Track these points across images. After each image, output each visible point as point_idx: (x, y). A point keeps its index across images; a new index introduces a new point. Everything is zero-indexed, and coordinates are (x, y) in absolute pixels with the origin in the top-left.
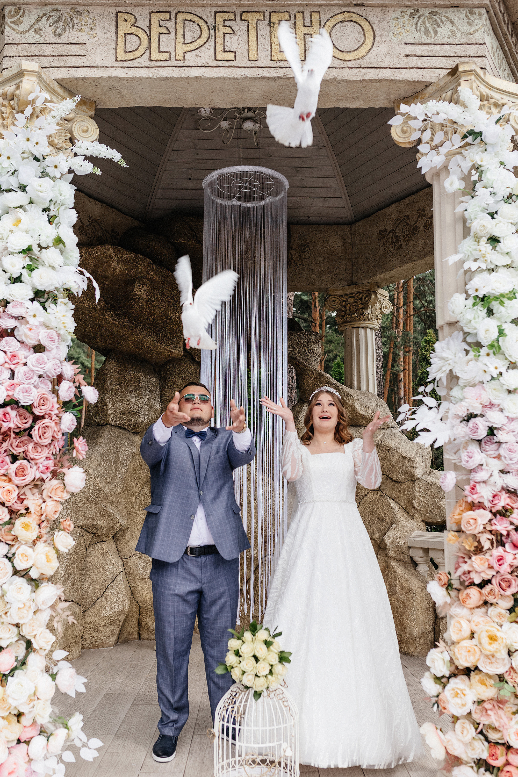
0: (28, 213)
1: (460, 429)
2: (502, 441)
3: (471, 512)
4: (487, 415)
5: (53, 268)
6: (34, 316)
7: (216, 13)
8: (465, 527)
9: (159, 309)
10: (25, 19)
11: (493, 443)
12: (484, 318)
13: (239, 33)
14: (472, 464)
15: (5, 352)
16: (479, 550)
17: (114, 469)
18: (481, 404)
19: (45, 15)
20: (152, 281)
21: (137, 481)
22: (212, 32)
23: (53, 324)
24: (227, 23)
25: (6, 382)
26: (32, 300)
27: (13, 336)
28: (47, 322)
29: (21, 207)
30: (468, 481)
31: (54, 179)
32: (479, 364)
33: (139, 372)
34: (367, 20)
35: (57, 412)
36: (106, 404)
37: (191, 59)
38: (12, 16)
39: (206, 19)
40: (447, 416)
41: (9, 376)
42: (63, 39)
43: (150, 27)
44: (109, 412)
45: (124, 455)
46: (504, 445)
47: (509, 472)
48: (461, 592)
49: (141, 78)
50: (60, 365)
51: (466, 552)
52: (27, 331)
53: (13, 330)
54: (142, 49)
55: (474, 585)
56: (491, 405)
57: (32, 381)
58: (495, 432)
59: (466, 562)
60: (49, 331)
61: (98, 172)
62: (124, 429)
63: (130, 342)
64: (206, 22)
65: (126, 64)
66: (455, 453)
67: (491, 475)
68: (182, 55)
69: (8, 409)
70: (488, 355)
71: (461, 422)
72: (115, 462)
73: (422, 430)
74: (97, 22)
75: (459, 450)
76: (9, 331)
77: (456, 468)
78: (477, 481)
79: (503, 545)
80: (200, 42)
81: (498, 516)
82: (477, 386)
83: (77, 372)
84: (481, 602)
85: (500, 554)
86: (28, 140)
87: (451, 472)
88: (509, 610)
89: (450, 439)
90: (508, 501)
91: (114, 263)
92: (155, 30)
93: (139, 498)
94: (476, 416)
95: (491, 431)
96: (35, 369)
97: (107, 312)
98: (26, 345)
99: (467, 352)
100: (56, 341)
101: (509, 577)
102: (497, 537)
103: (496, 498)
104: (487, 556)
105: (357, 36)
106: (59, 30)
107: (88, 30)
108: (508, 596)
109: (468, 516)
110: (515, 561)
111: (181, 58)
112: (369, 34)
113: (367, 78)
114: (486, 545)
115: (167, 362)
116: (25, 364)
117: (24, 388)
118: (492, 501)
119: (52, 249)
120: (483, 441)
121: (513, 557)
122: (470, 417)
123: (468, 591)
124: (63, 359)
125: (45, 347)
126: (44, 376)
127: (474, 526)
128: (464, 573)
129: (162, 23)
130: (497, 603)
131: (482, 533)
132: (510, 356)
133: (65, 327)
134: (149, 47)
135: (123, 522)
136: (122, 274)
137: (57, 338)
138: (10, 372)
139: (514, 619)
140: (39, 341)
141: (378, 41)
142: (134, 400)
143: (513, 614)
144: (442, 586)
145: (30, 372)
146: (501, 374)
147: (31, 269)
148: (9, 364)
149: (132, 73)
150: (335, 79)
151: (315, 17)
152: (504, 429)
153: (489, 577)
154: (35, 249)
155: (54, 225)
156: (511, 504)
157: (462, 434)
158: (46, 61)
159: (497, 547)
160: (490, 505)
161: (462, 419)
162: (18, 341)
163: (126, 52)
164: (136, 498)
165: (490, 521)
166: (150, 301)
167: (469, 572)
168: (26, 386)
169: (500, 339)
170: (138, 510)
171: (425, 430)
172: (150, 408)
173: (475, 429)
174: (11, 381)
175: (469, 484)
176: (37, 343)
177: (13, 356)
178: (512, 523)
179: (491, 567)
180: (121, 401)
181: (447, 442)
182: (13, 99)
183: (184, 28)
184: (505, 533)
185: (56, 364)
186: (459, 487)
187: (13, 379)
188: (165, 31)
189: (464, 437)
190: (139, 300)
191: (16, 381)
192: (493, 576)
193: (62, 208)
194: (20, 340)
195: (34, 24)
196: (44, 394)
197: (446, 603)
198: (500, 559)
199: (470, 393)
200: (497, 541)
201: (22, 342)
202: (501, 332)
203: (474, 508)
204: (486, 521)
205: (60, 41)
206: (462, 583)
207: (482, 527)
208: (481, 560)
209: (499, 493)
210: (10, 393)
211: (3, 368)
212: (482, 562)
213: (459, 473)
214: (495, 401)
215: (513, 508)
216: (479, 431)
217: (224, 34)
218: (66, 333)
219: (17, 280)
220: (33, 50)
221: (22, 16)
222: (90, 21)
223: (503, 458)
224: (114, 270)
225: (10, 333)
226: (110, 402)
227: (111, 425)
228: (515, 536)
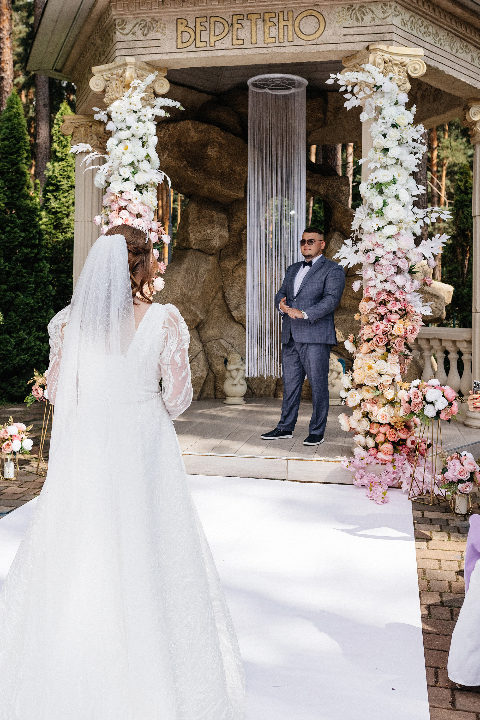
0: (132, 142)
1: (362, 258)
2: (383, 264)
3: (365, 303)
4: (376, 250)
5: (145, 171)
6: (136, 199)
7: (233, 15)
8: (361, 310)
9: (226, 164)
10: (127, 27)
11: (379, 265)
12: (376, 196)
13: (246, 27)
14: (367, 277)
15: (122, 219)
16: (368, 323)
17: (195, 280)
18: (373, 244)
19: (138, 23)
20: (220, 144)
21: (212, 289)
22: (231, 28)
23: (146, 203)
24: (239, 22)
26: (135, 190)
28: (143, 201)
29: (127, 139)
31: (144, 122)
33: (212, 211)
34: (322, 15)
36: (189, 234)
37: (218, 45)
38: (119, 26)
39: (227, 20)
42: (148, 37)
43: (195, 27)
44: (192, 239)
45: (201, 271)
46: (384, 267)
47: (389, 281)
49: (191, 58)
50: (150, 223)
52: (133, 207)
53: (126, 206)
54: (191, 40)
55: (365, 341)
56: (378, 245)
60: (144, 206)
61: (168, 115)
62: (202, 252)
63: (206, 190)
64: (227, 22)
65: (182, 50)
67: (377, 283)
68: (213, 43)
70: (377, 217)
71: (363, 254)
72: (196, 276)
74: (166, 25)
78: (369, 286)
79: (382, 320)
80: (224, 34)
81: (380, 305)
82: (372, 234)
83: (159, 226)
84: (370, 350)
85: (377, 324)
86: (131, 104)
87: (358, 281)
89: (357, 263)
90: (386, 297)
91: (192, 133)
92: (199, 28)
93: (215, 301)
94: (371, 250)
95: (377, 260)
97: (188, 169)
98: (133, 214)
99: (368, 214)
100: (148, 211)
101: (383, 336)
102: (379, 316)
103: (380, 295)
105: (315, 25)
106: (145, 32)
107: (161, 31)
108: (381, 346)
109: (363, 304)
110: (386, 328)
111: (213, 45)
112: (322, 23)
113: (320, 50)
114: (372, 320)
115: (233, 202)
118: (377, 297)
119: (145, 161)
120: (375, 264)
121: (386, 326)
122: (368, 251)
124: (152, 220)
125: (142, 215)
127: (365, 310)
128: (362, 335)
129: (202, 24)
130: (376, 350)
131: (371, 314)
132: (388, 218)
133: (152, 203)
134: (195, 39)
135: (202, 318)
136: (198, 140)
137: (148, 209)
139: (384, 359)
141: (328, 28)
142: (209, 231)
143: (384, 356)
144: (351, 342)
146: (383, 227)
147: (134, 173)
149: (185, 55)
150: (301, 52)
151: (290, 14)
152: (384, 258)
153: (372, 337)
154: (136, 163)
155: (145, 147)
156: (388, 298)
157: (364, 260)
158: (138, 51)
159: (378, 321)
160: (376, 299)
161: (364, 252)
162: (128, 212)
163: (182, 43)
164: (212, 301)
165: (376, 307)
166: (219, 158)
169: (383, 208)
170: (214, 309)
171: (344, 258)
172: (221, 236)
173: (369, 257)
176: (138, 213)
178: (388, 309)
179: (373, 332)
180: (200, 232)
181: (355, 264)
182: (121, 76)
183: (215, 26)
185: (148, 223)
188: (203, 28)
190: (211, 158)
192: (374, 336)
193: (149, 137)
195: (132, 29)
198: (378, 327)
200: (379, 318)
201: (130, 213)
202: (385, 204)
203: (367, 300)
204: (374, 307)
205: (146, 38)
207: (370, 310)
209: (382, 293)
213: (362, 282)
214: (380, 243)
215: (389, 301)
216: (371, 259)
217: (237, 28)
218: (153, 207)
219: (127, 180)
220: (131, 44)
221: (125, 25)
222: (162, 25)
223: (383, 273)
224: (193, 138)
225: (125, 208)
226: (192, 232)
227: (193, 249)
228: (389, 316)
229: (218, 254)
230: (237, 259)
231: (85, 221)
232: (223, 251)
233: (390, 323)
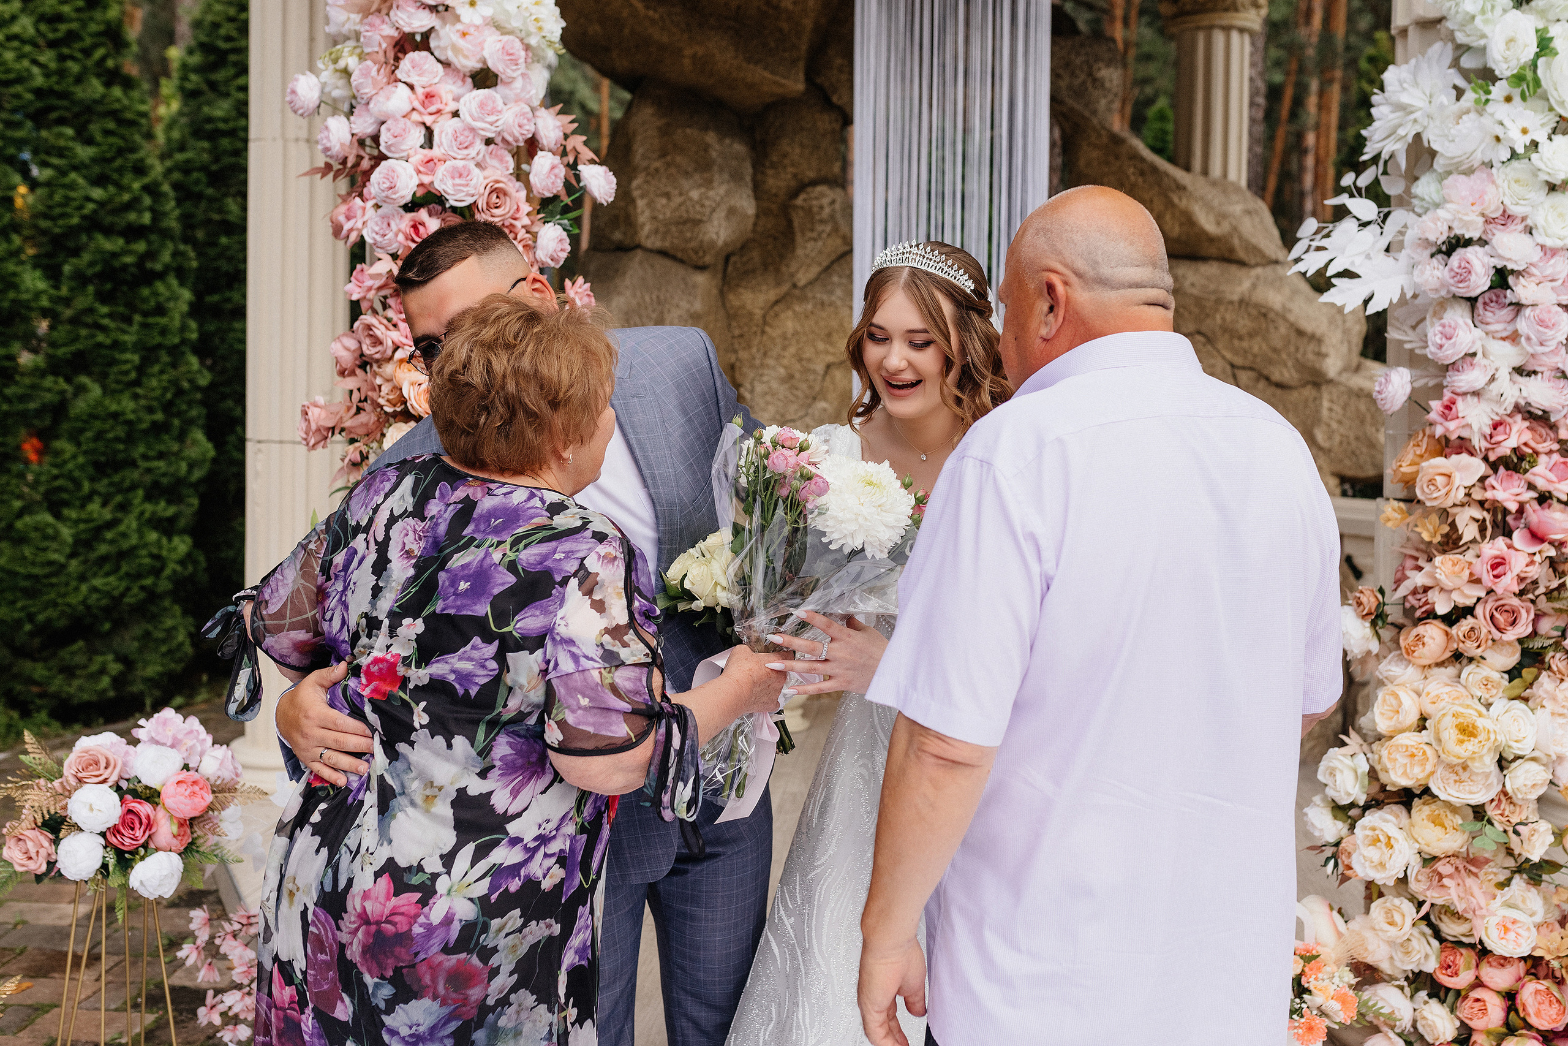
1: (1428, 273)
2: (1523, 301)
3: (1440, 460)
4: (1495, 241)
6: (472, 3)
8: (1423, 491)
11: (1504, 306)
12: (1506, 12)
14: (1450, 353)
15: (412, 87)
16: (1451, 542)
18: (1483, 215)
23: (513, 23)
25: (416, 153)
27: (428, 48)
28: (501, 18)
30: (1438, 390)
32: (1486, 120)
33: (705, 126)
35: (526, 221)
36: (633, 201)
40: (1402, 241)
41: (422, 140)
44: (639, 218)
46: (1528, 312)
47: (1535, 373)
48: (1404, 632)
50: (530, 115)
51: (1423, 546)
52: (456, 38)
53: (426, 35)
55: (1436, 617)
56: (1507, 218)
57: (472, 152)
58: (1511, 280)
59: (1420, 569)
60: (506, 38)
62: (674, 257)
63: (686, 61)
66: (1414, 328)
67: (1493, 379)
69: (423, 214)
70: (1509, 99)
71: (1432, 256)
73: (1339, 275)
75: (1423, 319)
76: (418, 38)
77: (1415, 360)
78: (1458, 391)
79: (1508, 533)
81: (1502, 470)
82: (1477, 173)
83: (568, 131)
84: (1448, 654)
85: (1497, 553)
87: (1401, 369)
88: (1508, 672)
89: (1403, 294)
90: (1527, 436)
94: (1468, 243)
95: (1502, 278)
96: (478, 124)
98: (457, 70)
99: (1458, 93)
100: (522, 60)
101: (1515, 602)
102: (1495, 515)
103: (1500, 429)
104: (1470, 555)
108: (1509, 643)
109: (1433, 467)
110: (1528, 569)
114: (1469, 532)
115: (768, 107)
116: (456, 114)
117: (454, 168)
118: (1491, 436)
120: (1480, 300)
121: (1528, 560)
122: (1455, 244)
123: (1420, 629)
124: (536, 103)
125: (496, 76)
126: (498, 140)
127: (1444, 491)
128: (1414, 592)
130: (1483, 658)
131: (1463, 505)
132: (1563, 103)
133: (540, 29)
137: (523, 53)
138: (423, 131)
139: (1516, 692)
140: (485, 62)
142: (694, 195)
143: (1517, 681)
144: (1364, 617)
145: (466, 133)
146: (1535, 145)
148: (420, 113)
152: (1531, 275)
153: (1470, 602)
156: (1532, 444)
157: (1433, 283)
159: (1493, 538)
160: (1484, 444)
161: (1434, 250)
162: (439, 61)
165: (1482, 479)
167: (1426, 589)
168: (460, 163)
169: (1541, 62)
171: (1347, 274)
172: (731, 212)
173: (1464, 273)
174: (426, 151)
175: (1440, 397)
176: (479, 66)
177: (429, 96)
178: (1531, 486)
179: (1476, 581)
180: (667, 196)
181: (1395, 301)
184: (1513, 507)
185: (524, 114)
186: (1417, 402)
187: (431, 147)
189: (1437, 290)
191: (436, 152)
192: (1479, 599)
194: (442, 58)
196: (497, 182)
197: (1369, 652)
198: (1498, 564)
199: (1459, 185)
200: (1495, 524)
201: (446, 64)
202: (1545, 45)
203: (1448, 450)
204: (1474, 479)
206: (1408, 612)
207: (1461, 493)
208: (1454, 565)
209: (1509, 420)
210: (426, 180)
211: (409, 123)
212: (1457, 568)
213: (1418, 372)
214: (1515, 210)
215: (1537, 453)
216: (1473, 277)
218: (544, 45)
223: (1523, 340)
225: (421, 42)
226: (642, 196)
227: (646, 250)
228: (1535, 515)
229: (720, 267)
230: (778, 284)
231: (285, 140)
232: (733, 259)
233: (1546, 545)
